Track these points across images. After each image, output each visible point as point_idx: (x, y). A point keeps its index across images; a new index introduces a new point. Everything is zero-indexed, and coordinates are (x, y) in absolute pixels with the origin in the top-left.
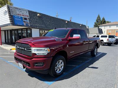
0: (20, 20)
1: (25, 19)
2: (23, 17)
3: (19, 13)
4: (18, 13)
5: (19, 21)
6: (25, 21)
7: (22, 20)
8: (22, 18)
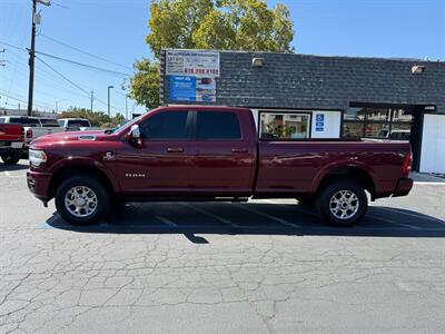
0: (188, 85)
1: (205, 81)
2: (197, 76)
3: (188, 67)
4: (186, 65)
5: (185, 89)
6: (204, 87)
7: (194, 85)
8: (194, 79)
